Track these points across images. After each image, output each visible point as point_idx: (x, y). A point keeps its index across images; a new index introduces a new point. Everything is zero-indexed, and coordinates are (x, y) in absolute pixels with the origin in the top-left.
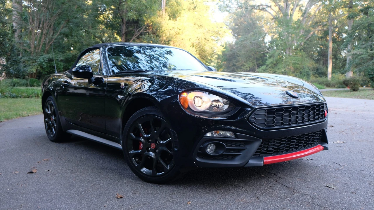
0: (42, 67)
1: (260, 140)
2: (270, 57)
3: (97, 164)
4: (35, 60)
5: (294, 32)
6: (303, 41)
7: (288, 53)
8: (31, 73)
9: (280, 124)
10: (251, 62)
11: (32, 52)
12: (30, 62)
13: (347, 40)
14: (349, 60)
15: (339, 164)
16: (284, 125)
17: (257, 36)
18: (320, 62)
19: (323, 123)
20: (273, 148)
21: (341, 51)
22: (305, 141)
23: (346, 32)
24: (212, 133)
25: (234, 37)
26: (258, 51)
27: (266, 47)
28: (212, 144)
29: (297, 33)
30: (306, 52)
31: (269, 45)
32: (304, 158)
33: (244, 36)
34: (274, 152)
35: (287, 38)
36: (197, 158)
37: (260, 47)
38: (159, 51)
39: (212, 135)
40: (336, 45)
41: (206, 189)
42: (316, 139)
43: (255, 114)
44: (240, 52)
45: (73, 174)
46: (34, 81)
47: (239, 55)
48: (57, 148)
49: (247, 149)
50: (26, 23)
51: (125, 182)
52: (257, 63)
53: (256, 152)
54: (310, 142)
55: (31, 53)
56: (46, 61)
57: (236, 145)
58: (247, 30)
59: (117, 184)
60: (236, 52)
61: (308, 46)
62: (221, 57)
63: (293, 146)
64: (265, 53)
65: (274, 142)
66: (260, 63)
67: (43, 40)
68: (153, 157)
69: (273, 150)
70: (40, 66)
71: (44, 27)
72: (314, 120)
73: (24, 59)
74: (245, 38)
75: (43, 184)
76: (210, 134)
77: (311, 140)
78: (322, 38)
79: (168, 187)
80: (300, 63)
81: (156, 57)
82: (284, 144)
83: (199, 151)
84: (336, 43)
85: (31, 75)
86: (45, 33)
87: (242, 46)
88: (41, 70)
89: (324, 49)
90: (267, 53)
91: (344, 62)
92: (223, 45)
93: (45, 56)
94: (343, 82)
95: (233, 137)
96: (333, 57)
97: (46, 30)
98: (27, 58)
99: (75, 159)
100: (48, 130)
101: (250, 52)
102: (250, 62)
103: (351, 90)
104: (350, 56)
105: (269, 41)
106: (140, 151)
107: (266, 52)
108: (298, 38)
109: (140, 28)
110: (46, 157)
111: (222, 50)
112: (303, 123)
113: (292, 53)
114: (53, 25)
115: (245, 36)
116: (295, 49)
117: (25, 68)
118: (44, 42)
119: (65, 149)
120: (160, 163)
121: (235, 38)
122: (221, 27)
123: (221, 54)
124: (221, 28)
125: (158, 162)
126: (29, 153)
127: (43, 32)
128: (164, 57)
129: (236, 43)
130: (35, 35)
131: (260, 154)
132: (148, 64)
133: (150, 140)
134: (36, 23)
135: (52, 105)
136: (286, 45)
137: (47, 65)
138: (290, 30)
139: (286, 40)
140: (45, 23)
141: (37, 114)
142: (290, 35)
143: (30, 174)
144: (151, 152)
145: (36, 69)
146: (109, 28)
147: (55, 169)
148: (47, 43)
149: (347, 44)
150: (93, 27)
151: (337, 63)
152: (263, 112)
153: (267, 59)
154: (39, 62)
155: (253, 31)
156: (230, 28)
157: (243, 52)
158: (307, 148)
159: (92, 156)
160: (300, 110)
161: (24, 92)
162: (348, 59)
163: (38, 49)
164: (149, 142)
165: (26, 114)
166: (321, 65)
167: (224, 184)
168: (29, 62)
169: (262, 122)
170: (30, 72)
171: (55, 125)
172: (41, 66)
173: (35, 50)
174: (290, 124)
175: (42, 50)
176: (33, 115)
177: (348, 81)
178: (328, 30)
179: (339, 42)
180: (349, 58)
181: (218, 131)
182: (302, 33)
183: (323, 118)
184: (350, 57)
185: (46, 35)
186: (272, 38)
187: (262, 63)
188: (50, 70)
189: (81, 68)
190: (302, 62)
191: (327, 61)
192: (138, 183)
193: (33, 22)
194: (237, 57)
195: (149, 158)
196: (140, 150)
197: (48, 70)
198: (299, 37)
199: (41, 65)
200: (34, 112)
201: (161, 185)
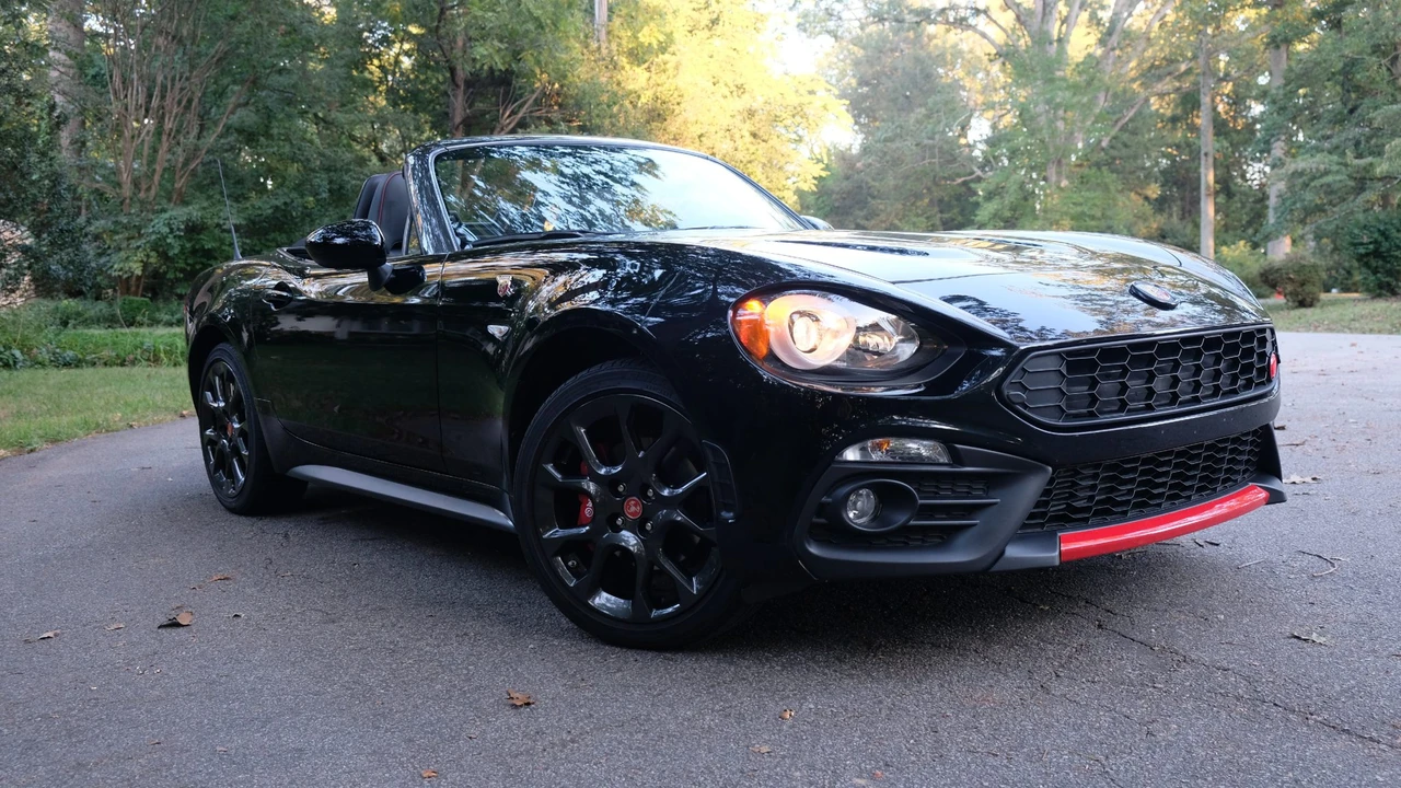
0: (164, 256)
1: (1046, 471)
2: (989, 196)
3: (416, 585)
4: (139, 228)
5: (1075, 100)
6: (1107, 134)
7: (1054, 178)
8: (125, 276)
9: (1116, 408)
10: (921, 215)
11: (125, 199)
12: (121, 236)
13: (1269, 123)
14: (1277, 197)
15: (1320, 557)
16: (1130, 411)
17: (939, 122)
18: (1170, 207)
19: (1266, 400)
20: (1091, 498)
21: (1245, 167)
22: (1204, 469)
23: (1263, 95)
24: (863, 449)
25: (856, 127)
26: (946, 175)
27: (972, 159)
28: (863, 492)
29: (1084, 105)
30: (1122, 172)
31: (983, 152)
32: (1184, 539)
33: (893, 123)
34: (1096, 513)
35: (1050, 126)
36: (809, 544)
37: (954, 160)
38: (607, 162)
39: (862, 456)
40: (1226, 144)
41: (840, 661)
42: (1240, 462)
43: (1024, 370)
44: (881, 180)
45: (331, 626)
46: (135, 305)
47: (876, 193)
48: (256, 535)
49: (995, 503)
50: (101, 94)
51: (531, 646)
52: (941, 218)
53: (1032, 516)
54: (1222, 476)
55: (122, 203)
56: (178, 229)
57: (953, 491)
58: (901, 99)
59: (501, 654)
60: (867, 183)
61: (1125, 152)
62: (811, 199)
63: (1161, 490)
64: (972, 181)
65: (1095, 476)
66: (953, 220)
67: (163, 154)
68: (631, 548)
69: (1090, 508)
70: (158, 252)
71: (167, 109)
72: (1235, 392)
73: (97, 228)
74: (898, 131)
75: (225, 664)
76: (854, 452)
77: (1225, 466)
78: (1174, 120)
79: (697, 660)
80: (1099, 214)
81: (600, 183)
82: (1132, 481)
83: (819, 516)
84: (1226, 138)
85: (125, 284)
86: (171, 129)
87: (888, 158)
88: (160, 267)
89: (1184, 161)
90: (979, 179)
91: (1258, 206)
92: (819, 157)
93: (174, 213)
94: (1262, 275)
95: (944, 459)
96: (1218, 186)
97: (176, 117)
98: (110, 223)
99: (330, 571)
100: (216, 470)
101: (918, 179)
102: (918, 215)
103: (1290, 304)
104: (1283, 180)
105: (985, 137)
106: (584, 530)
107: (973, 176)
108: (1089, 123)
109: (516, 101)
110: (221, 568)
111: (817, 176)
112: (1196, 400)
113: (1067, 178)
114: (200, 99)
115: (897, 124)
116: (1079, 162)
117: (103, 260)
118: (166, 165)
119: (286, 536)
120: (663, 571)
121: (862, 132)
122: (811, 92)
123: (815, 189)
124: (813, 96)
125: (656, 568)
126: (154, 556)
127: (161, 127)
128: (628, 183)
129: (865, 150)
130: (133, 137)
131: (1044, 521)
132: (572, 209)
133: (621, 488)
134: (137, 95)
135: (228, 379)
136: (1046, 148)
137: (182, 247)
138: (1060, 93)
139: (1044, 131)
140: (168, 94)
141: (160, 422)
142: (1061, 112)
143: (169, 630)
144: (625, 534)
145: (142, 261)
146: (402, 107)
147: (260, 609)
148: (180, 165)
149: (1267, 138)
150: (343, 105)
151: (1233, 208)
152: (1052, 364)
153: (977, 205)
154: (153, 237)
155: (925, 105)
156: (842, 96)
157: (891, 181)
158: (1209, 497)
159: (390, 558)
160: (1186, 354)
161: (107, 345)
162: (1273, 193)
163: (149, 189)
164: (618, 494)
165: (120, 420)
166: (1175, 219)
167: (907, 642)
168: (116, 237)
169: (1048, 402)
170: (121, 273)
171: (245, 453)
172: (161, 249)
173: (137, 191)
174: (1149, 408)
175: (162, 193)
176: (147, 424)
177: (1278, 270)
178: (1199, 90)
179: (1238, 132)
180: (1276, 190)
181: (886, 439)
182: (1102, 103)
183: (1263, 384)
184: (1282, 186)
185: (174, 137)
186: (994, 127)
187: (960, 218)
188: (193, 266)
189: (338, 232)
190: (1104, 209)
191: (1196, 202)
192: (581, 651)
193: (125, 88)
194: (869, 199)
195: (617, 553)
196: (584, 526)
197: (188, 264)
198: (1093, 119)
199: (159, 247)
200: (149, 412)
201: (668, 655)
